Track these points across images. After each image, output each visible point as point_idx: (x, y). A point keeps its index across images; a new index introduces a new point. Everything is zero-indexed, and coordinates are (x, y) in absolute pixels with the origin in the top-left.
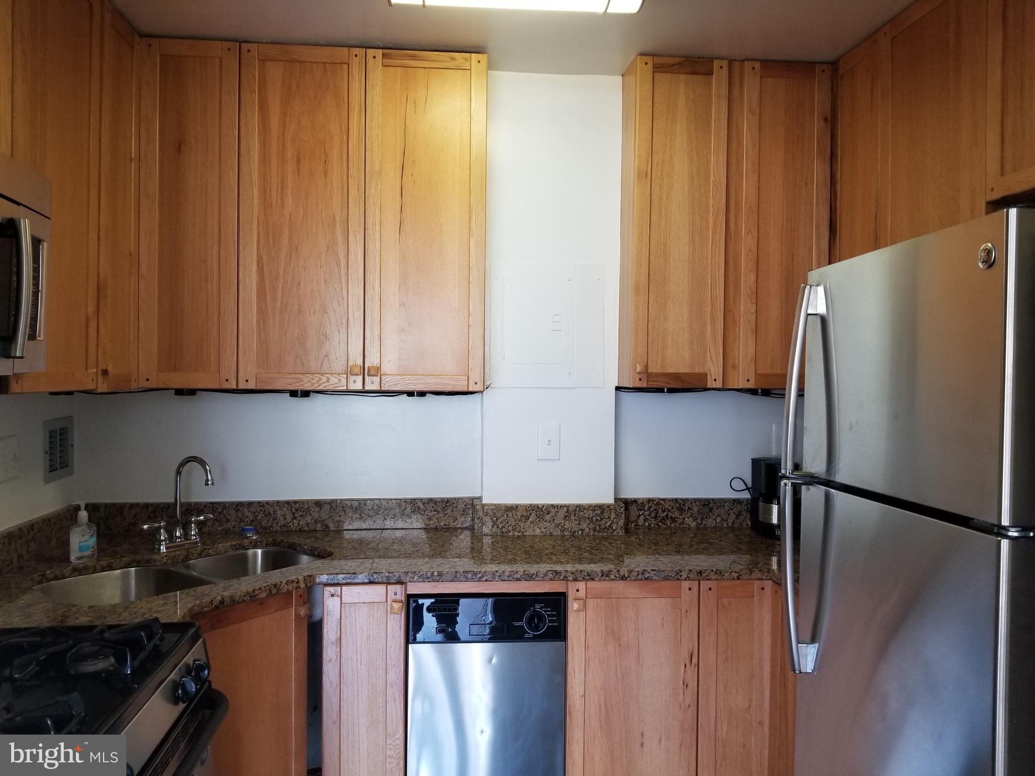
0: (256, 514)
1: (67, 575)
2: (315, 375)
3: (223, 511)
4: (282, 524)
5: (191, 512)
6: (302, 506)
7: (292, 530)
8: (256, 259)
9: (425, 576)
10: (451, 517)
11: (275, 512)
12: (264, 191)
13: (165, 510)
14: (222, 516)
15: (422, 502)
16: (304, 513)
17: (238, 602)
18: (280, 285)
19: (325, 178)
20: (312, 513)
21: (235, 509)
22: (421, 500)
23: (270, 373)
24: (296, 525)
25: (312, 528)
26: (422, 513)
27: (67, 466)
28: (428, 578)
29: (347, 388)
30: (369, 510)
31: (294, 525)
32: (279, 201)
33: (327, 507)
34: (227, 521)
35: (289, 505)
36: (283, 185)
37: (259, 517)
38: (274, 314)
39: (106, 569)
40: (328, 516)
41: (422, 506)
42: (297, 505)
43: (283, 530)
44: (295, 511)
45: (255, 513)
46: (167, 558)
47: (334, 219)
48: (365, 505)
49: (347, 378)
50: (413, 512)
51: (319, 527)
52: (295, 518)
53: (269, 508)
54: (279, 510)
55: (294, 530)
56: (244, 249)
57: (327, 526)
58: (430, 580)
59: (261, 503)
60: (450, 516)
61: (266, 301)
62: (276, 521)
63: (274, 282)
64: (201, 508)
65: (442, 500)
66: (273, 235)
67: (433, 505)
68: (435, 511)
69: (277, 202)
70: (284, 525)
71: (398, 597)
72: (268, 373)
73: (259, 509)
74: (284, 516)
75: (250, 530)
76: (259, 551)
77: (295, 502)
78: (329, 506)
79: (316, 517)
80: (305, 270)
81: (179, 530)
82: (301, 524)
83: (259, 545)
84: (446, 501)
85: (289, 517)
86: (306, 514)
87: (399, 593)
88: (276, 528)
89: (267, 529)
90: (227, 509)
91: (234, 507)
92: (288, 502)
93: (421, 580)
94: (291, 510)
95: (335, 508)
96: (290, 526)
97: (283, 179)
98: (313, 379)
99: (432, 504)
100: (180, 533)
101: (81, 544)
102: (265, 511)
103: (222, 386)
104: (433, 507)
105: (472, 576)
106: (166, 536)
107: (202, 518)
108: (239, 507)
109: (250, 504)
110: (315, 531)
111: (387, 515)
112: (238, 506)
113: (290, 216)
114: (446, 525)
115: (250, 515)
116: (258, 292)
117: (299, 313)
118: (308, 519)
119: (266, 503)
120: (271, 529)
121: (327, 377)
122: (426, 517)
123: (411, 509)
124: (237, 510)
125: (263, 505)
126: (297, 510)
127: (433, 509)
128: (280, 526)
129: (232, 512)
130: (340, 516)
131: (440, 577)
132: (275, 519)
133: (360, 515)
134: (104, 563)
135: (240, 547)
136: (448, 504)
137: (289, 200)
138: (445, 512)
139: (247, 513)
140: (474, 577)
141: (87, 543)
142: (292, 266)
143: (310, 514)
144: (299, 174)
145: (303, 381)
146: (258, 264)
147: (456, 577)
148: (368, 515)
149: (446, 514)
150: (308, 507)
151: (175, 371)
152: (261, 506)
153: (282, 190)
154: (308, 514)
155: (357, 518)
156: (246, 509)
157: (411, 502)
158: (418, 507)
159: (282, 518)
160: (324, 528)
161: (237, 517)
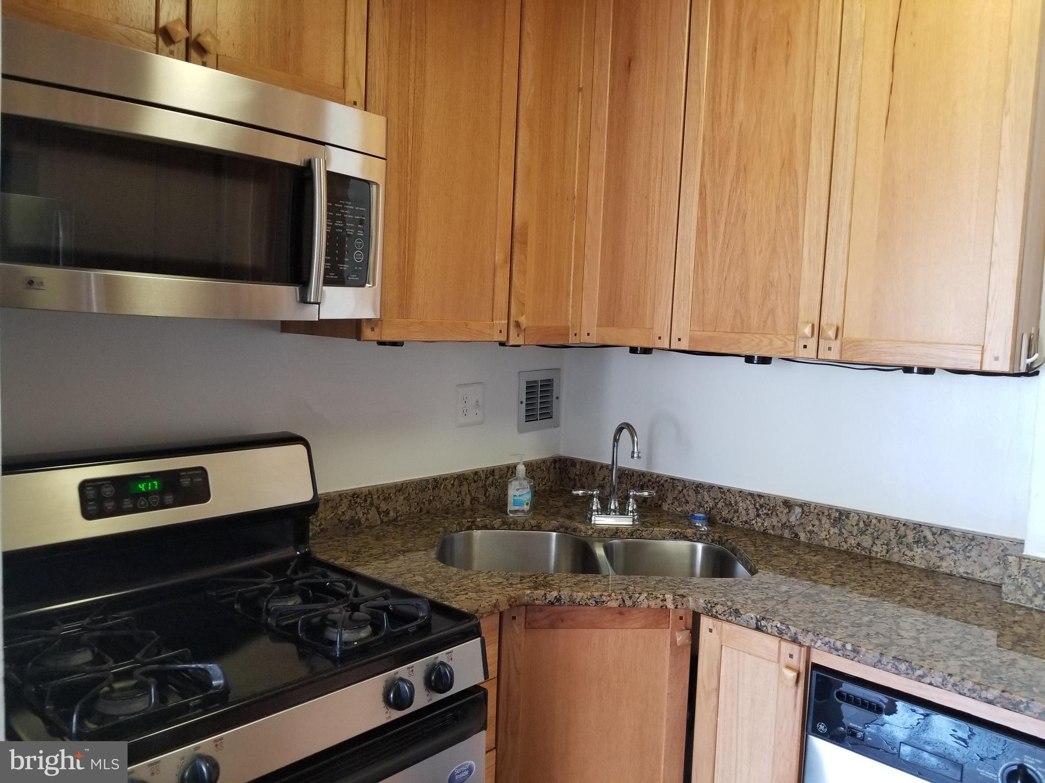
0: (717, 501)
1: (496, 526)
2: (755, 335)
3: (683, 490)
4: (744, 519)
5: (652, 484)
6: (768, 502)
7: (754, 530)
8: (698, 188)
9: (832, 646)
10: (977, 563)
11: (736, 503)
12: (713, 99)
13: (629, 477)
14: (681, 495)
15: (932, 531)
16: (769, 512)
17: (579, 604)
18: (723, 219)
19: (787, 66)
20: (779, 514)
21: (695, 490)
22: (930, 527)
23: (706, 331)
24: (760, 524)
25: (779, 532)
26: (930, 547)
27: (551, 418)
28: (837, 650)
29: (795, 353)
30: (853, 526)
31: (757, 524)
32: (729, 109)
33: (798, 510)
34: (686, 503)
35: (752, 498)
36: (734, 87)
37: (719, 505)
38: (714, 257)
39: (535, 528)
40: (798, 522)
41: (930, 537)
42: (762, 499)
43: (744, 527)
44: (759, 508)
45: (715, 499)
46: (592, 530)
47: (794, 119)
48: (848, 518)
49: (795, 341)
50: (917, 542)
51: (787, 534)
52: (758, 515)
53: (730, 498)
54: (741, 501)
55: (757, 530)
56: (686, 176)
57: (797, 535)
58: (840, 653)
59: (722, 488)
60: (975, 562)
61: (706, 240)
62: (737, 515)
63: (717, 215)
64: (662, 482)
65: (965, 535)
66: (719, 155)
67: (948, 539)
68: (951, 548)
69: (726, 112)
70: (746, 522)
71: (794, 662)
72: (703, 331)
73: (720, 495)
74: (747, 510)
75: (700, 518)
76: (700, 546)
77: (760, 496)
78: (800, 510)
79: (784, 520)
80: (753, 197)
81: (615, 503)
82: (765, 524)
83: (705, 540)
84: (971, 538)
85: (752, 513)
86: (772, 513)
87: (796, 656)
88: (737, 523)
89: (727, 522)
90: (687, 489)
91: (694, 488)
92: (751, 494)
93: (826, 648)
94: (755, 505)
95: (808, 514)
96: (753, 524)
97: (735, 78)
98: (753, 340)
99: (946, 537)
100: (615, 506)
101: (515, 498)
102: (726, 499)
103: (654, 344)
104: (949, 542)
105: (907, 669)
106: (599, 506)
107: (646, 494)
108: (699, 489)
109: (711, 487)
110: (781, 537)
111: (878, 538)
112: (698, 487)
113: (740, 127)
114: (967, 573)
115: (710, 501)
116: (698, 229)
117: (742, 254)
118: (774, 520)
119: (728, 491)
120: (732, 522)
121: (770, 339)
122: (936, 554)
123: (914, 538)
124: (697, 492)
125: (724, 492)
126: (761, 506)
127: (948, 545)
128: (741, 522)
129: (691, 493)
130: (813, 526)
131: (855, 655)
132: (736, 511)
133: (840, 530)
134: (533, 522)
135: (682, 536)
136: (973, 543)
137: (741, 106)
138: (968, 554)
139: (707, 498)
140: (909, 671)
141: (521, 498)
142: (739, 191)
143: (777, 514)
144: (754, 68)
145: (740, 342)
146: (701, 194)
147: (880, 661)
148: (851, 532)
149: (969, 557)
150: (774, 504)
151: (613, 326)
152: (721, 492)
153: (734, 94)
154: (774, 513)
155: (835, 533)
156: (705, 493)
157: (915, 529)
158: (925, 537)
159: (744, 512)
160: (793, 536)
161: (697, 501)
